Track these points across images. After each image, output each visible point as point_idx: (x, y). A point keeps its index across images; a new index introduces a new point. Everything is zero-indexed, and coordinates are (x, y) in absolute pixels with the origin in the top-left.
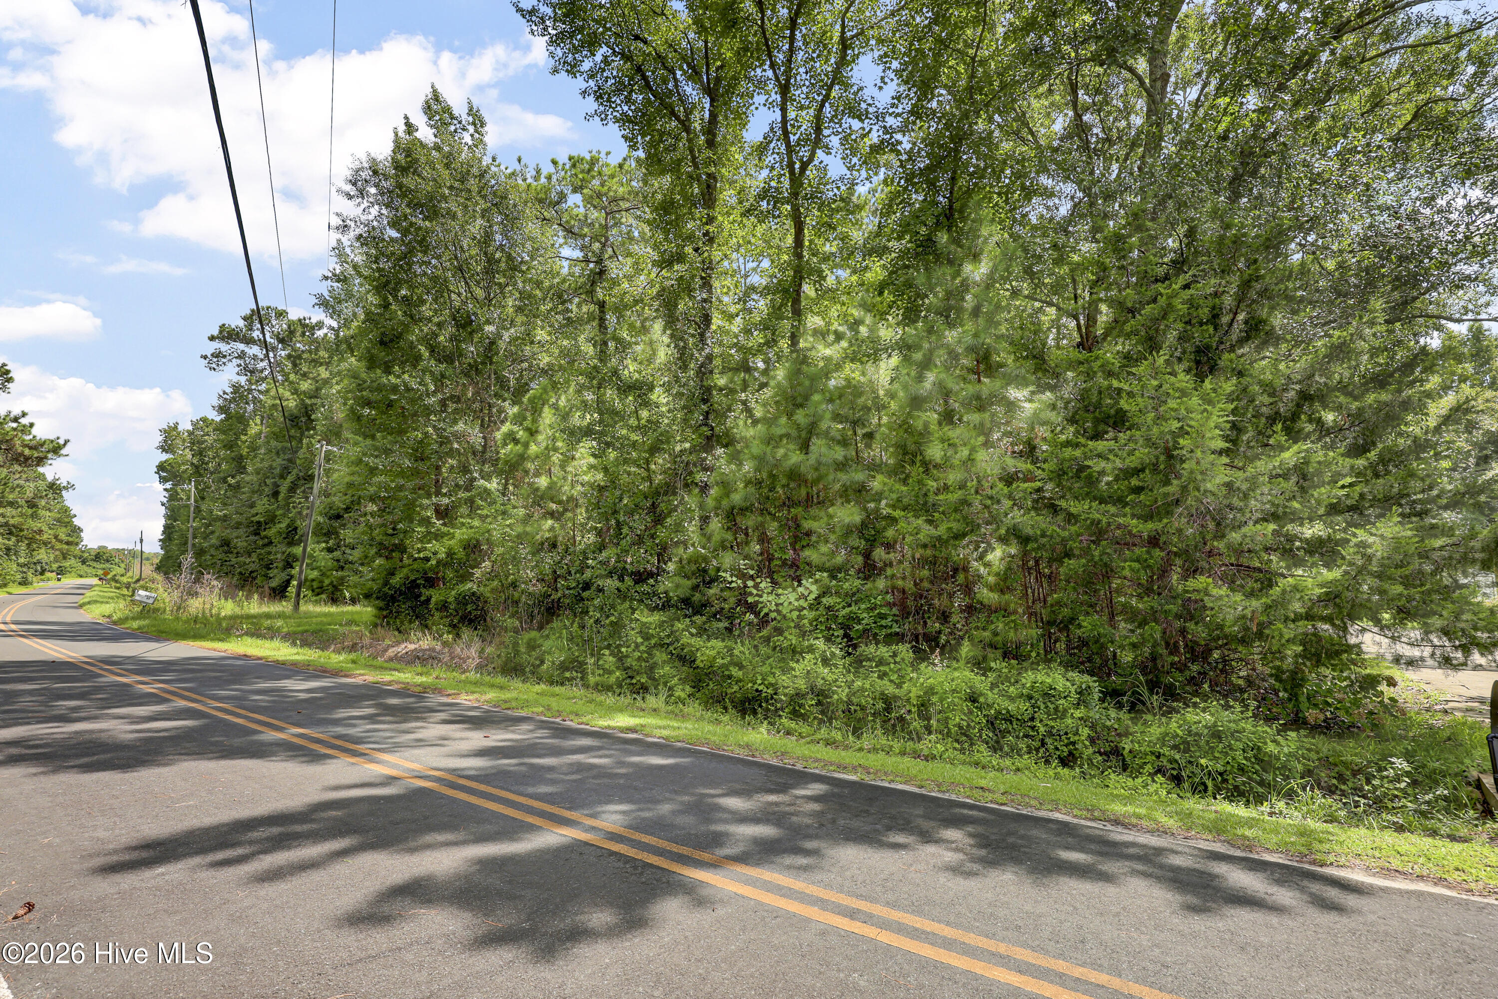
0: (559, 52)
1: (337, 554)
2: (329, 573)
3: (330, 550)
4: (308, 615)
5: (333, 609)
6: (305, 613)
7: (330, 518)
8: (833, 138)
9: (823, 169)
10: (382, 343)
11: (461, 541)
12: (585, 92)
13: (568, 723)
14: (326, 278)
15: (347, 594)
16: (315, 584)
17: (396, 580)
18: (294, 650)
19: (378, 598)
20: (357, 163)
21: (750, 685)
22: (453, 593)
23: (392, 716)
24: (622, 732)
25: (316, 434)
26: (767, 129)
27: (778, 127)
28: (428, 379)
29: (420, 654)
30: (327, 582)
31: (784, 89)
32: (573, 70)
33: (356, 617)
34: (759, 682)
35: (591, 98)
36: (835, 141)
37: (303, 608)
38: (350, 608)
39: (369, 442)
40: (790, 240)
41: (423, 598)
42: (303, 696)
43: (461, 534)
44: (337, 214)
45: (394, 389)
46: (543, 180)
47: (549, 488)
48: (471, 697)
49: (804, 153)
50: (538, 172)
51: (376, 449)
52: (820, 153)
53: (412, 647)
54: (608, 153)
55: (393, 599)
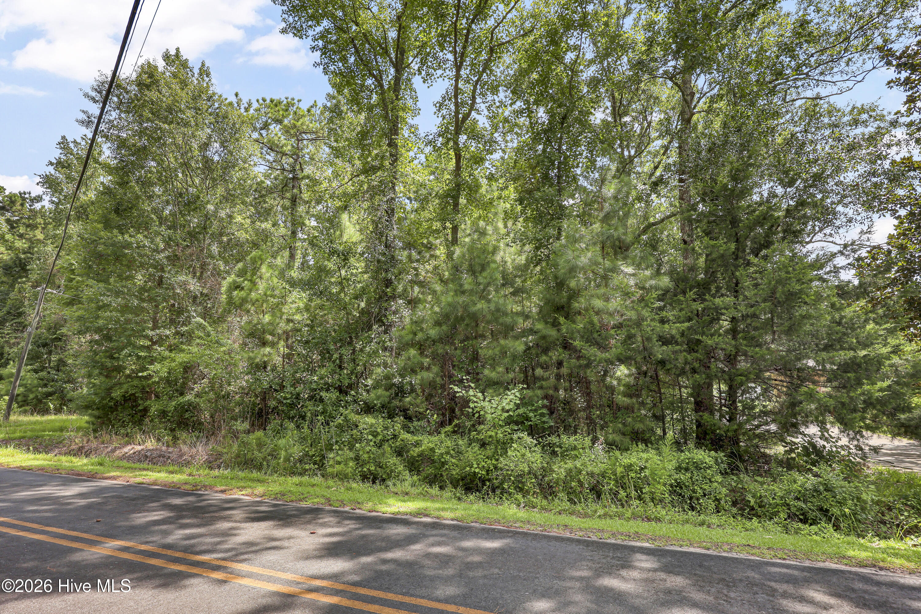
0: (291, 19)
1: (43, 374)
2: (34, 389)
3: (36, 371)
4: (18, 424)
5: (37, 418)
6: (15, 422)
7: (38, 346)
8: (482, 105)
9: (475, 122)
10: (117, 211)
11: (181, 364)
12: (314, 48)
13: (358, 511)
14: (51, 164)
15: (52, 406)
16: (20, 398)
17: (117, 394)
18: (31, 456)
19: (98, 409)
20: (103, 77)
21: (468, 469)
22: (174, 403)
23: (196, 517)
24: (415, 516)
25: (28, 281)
26: (444, 92)
27: (452, 92)
28: (158, 239)
29: (149, 454)
30: (31, 396)
31: (458, 67)
32: (299, 33)
33: (67, 424)
34: (475, 466)
35: (319, 53)
36: (483, 107)
37: (13, 418)
38: (53, 417)
39: (101, 285)
40: (452, 164)
41: (140, 408)
42: (83, 502)
43: (181, 358)
44: (83, 111)
45: (128, 245)
46: (252, 111)
47: (270, 323)
48: (243, 492)
49: (465, 110)
50: (250, 104)
51: (109, 290)
52: (473, 113)
53: (139, 448)
54: (299, 101)
55: (113, 409)
